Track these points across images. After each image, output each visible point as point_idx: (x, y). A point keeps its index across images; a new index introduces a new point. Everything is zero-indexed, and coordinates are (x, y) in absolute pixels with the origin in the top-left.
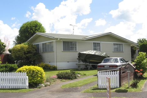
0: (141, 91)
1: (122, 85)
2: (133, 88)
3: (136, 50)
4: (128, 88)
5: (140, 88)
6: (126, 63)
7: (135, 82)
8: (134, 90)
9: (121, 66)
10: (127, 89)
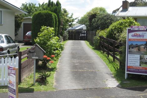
0: (55, 90)
1: (22, 81)
2: (41, 86)
3: (21, 23)
4: (33, 85)
5: (51, 85)
6: (14, 44)
7: (44, 75)
8: (42, 88)
9: (8, 49)
10: (32, 87)
